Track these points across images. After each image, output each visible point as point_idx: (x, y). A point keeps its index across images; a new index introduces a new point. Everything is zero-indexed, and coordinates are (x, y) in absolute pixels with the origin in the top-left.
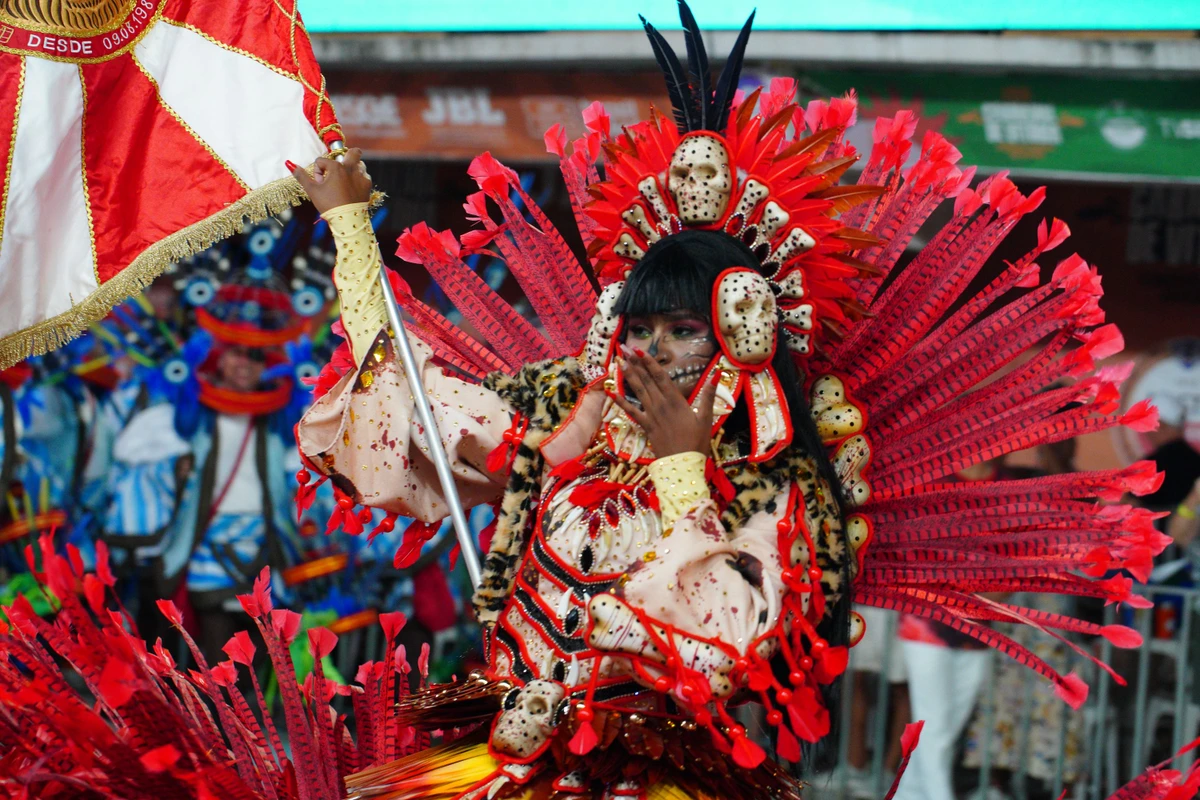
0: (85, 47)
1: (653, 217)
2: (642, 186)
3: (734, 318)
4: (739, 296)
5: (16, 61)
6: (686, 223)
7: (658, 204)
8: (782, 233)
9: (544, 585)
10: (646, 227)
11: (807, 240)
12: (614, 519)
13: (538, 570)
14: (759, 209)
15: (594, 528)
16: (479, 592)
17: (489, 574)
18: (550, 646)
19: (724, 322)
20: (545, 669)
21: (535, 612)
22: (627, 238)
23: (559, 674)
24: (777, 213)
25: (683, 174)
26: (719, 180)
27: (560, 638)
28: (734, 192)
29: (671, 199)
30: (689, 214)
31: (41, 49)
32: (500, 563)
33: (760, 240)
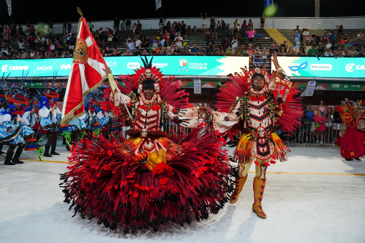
0: (84, 62)
1: (143, 78)
2: (141, 74)
3: (156, 88)
4: (157, 86)
5: (78, 65)
6: (147, 78)
7: (143, 76)
8: (157, 79)
9: (141, 118)
10: (142, 79)
11: (160, 80)
12: (149, 110)
13: (140, 117)
14: (155, 77)
15: (147, 111)
16: (132, 119)
17: (132, 117)
18: (143, 125)
19: (155, 89)
20: (143, 127)
21: (141, 121)
22: (139, 80)
23: (145, 128)
24: (157, 77)
25: (147, 73)
26: (151, 74)
27: (145, 124)
28: (152, 75)
29: (145, 76)
30: (148, 77)
31: (80, 63)
32: (133, 116)
33: (155, 80)
